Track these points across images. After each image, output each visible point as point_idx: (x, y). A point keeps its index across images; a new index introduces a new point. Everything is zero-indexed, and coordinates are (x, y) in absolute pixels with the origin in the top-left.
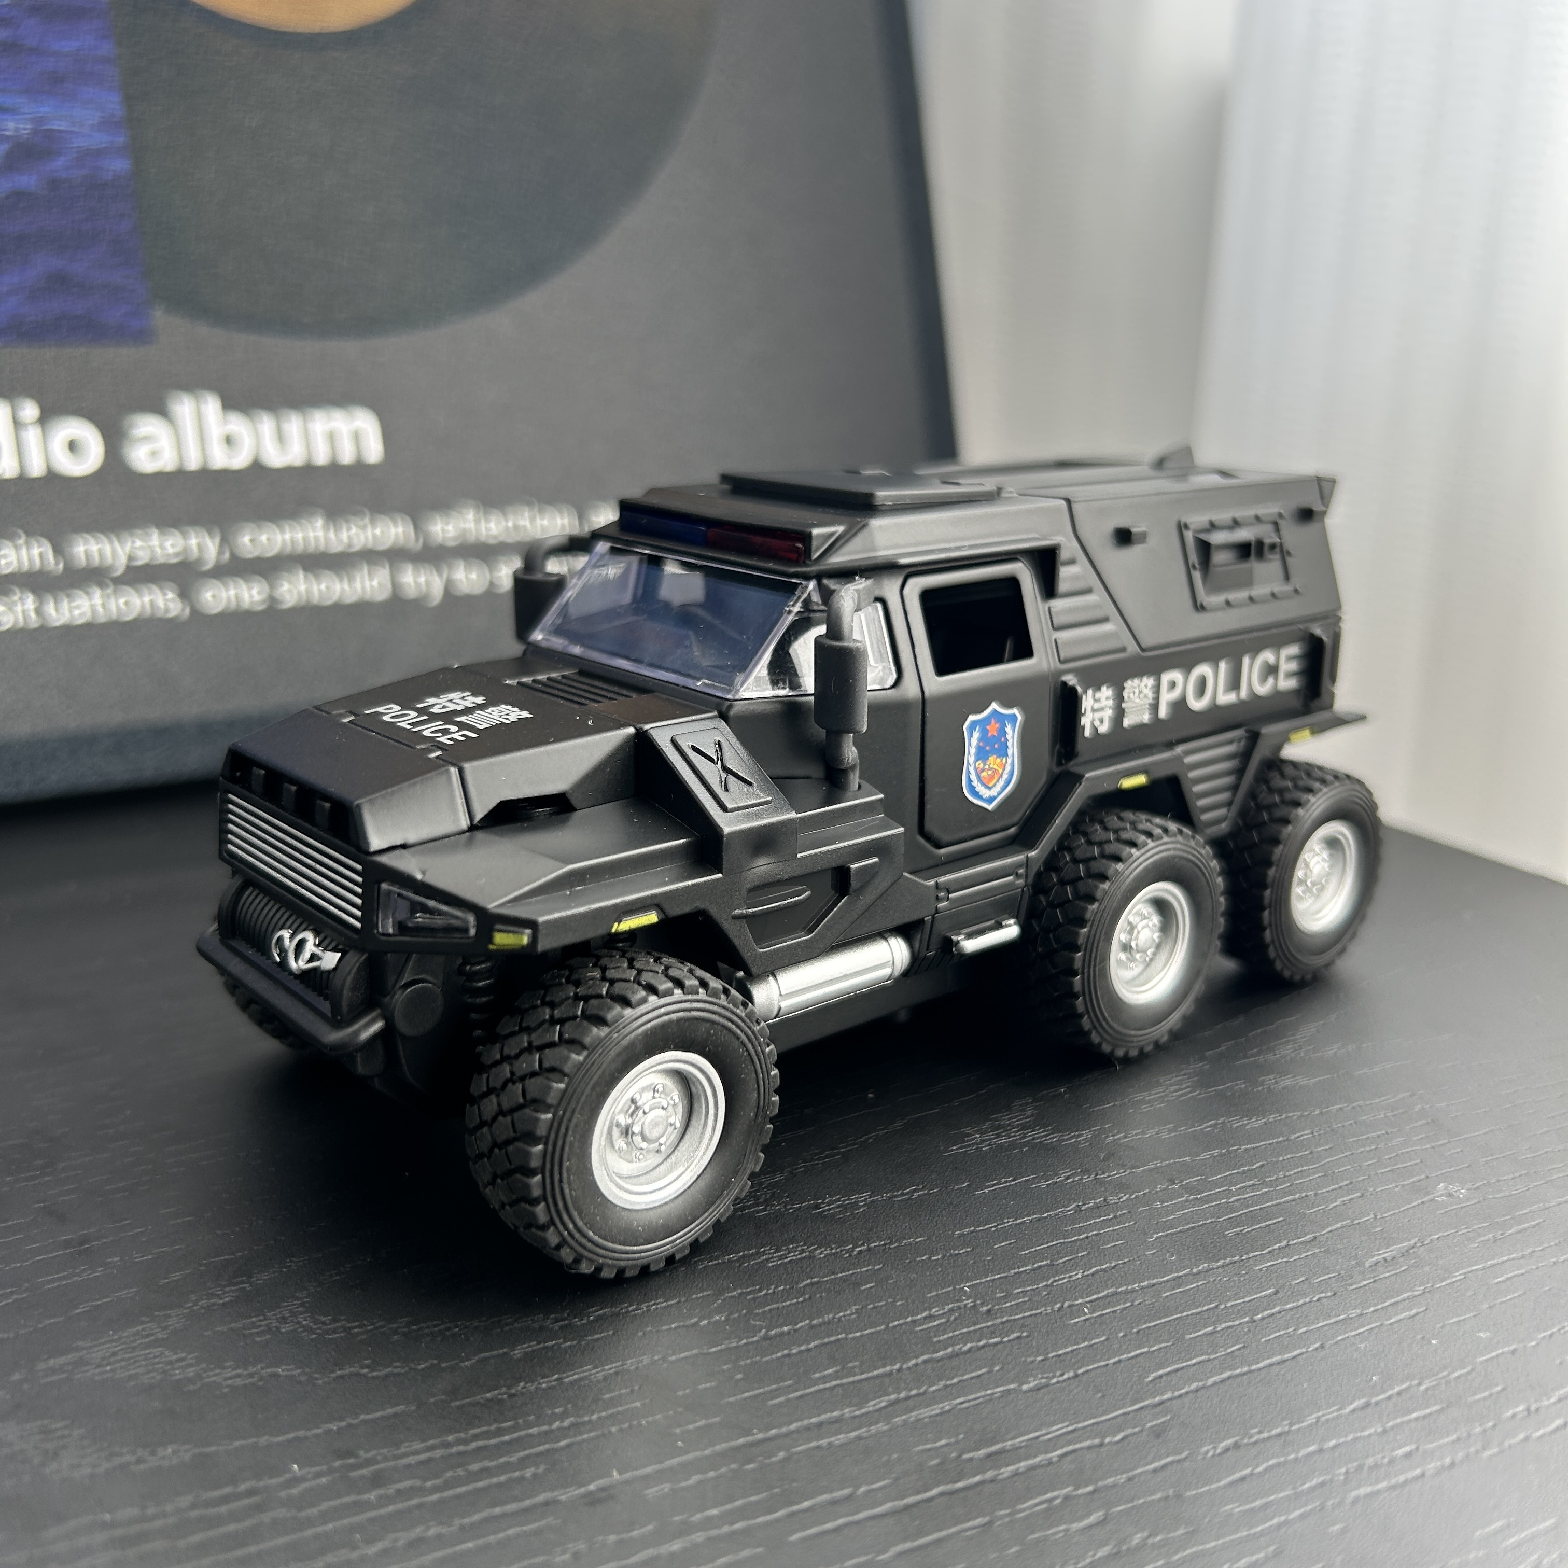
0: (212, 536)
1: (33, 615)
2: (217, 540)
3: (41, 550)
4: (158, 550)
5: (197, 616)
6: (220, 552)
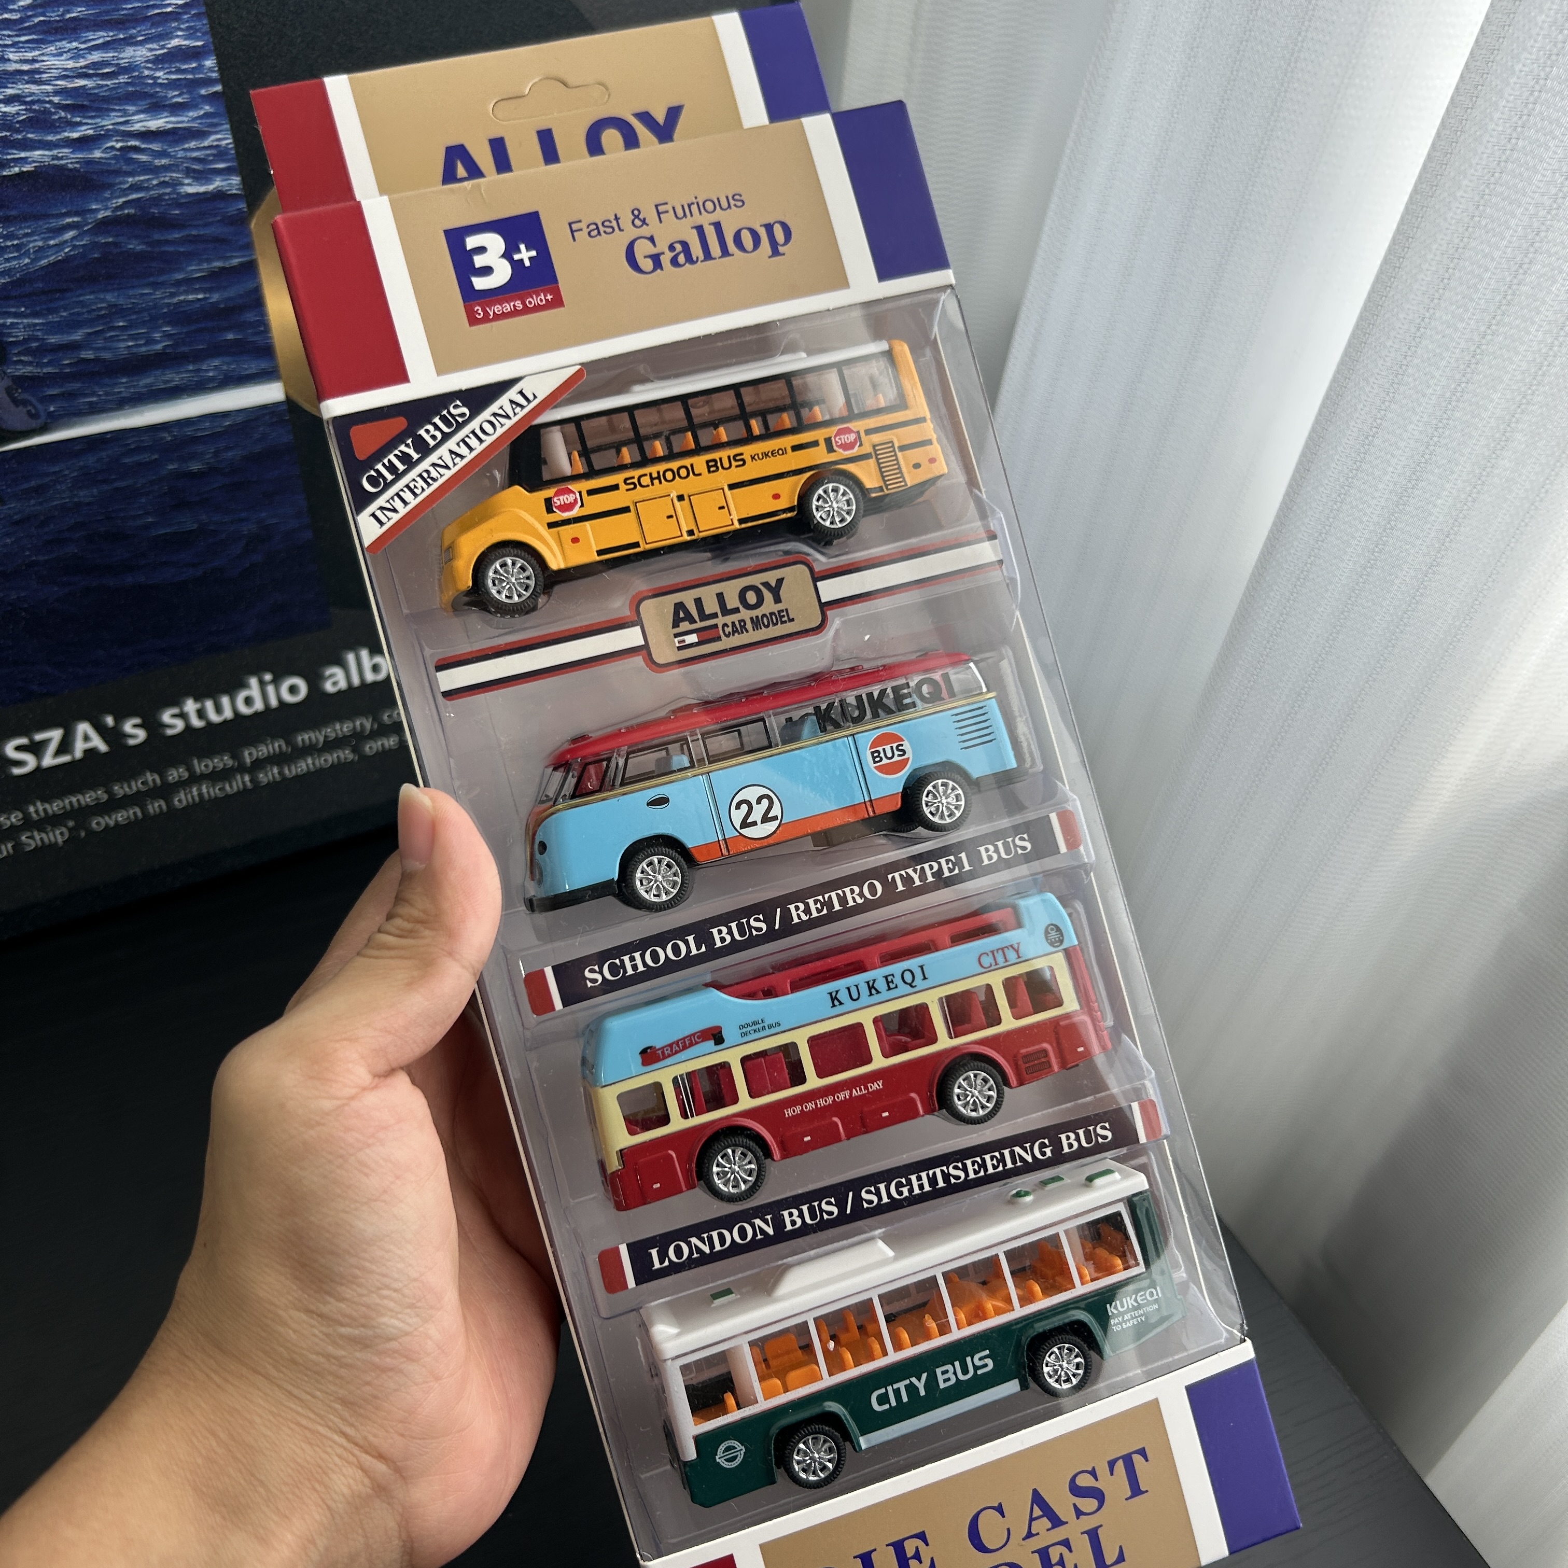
0: (367, 719)
2: (370, 720)
3: (279, 743)
4: (339, 732)
5: (363, 757)
6: (372, 726)
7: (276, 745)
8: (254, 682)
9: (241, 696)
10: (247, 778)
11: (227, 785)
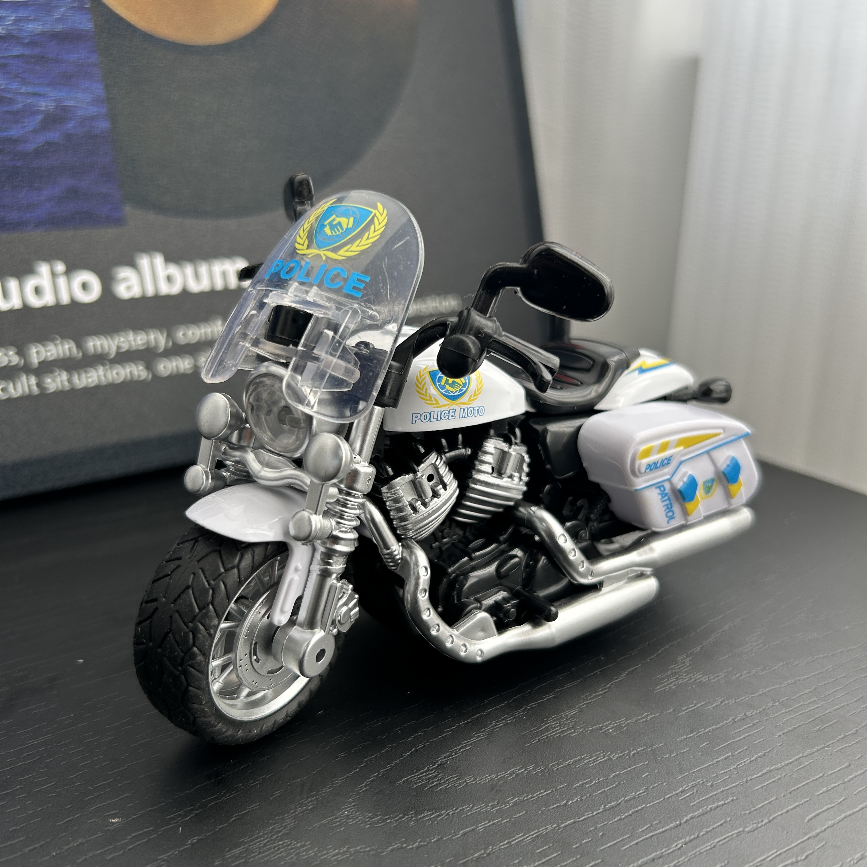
0: (162, 334)
1: (66, 384)
2: (165, 335)
3: (70, 345)
4: (133, 343)
5: (156, 378)
6: (167, 342)
7: (67, 347)
8: (44, 269)
9: (31, 283)
10: (33, 381)
11: (11, 386)
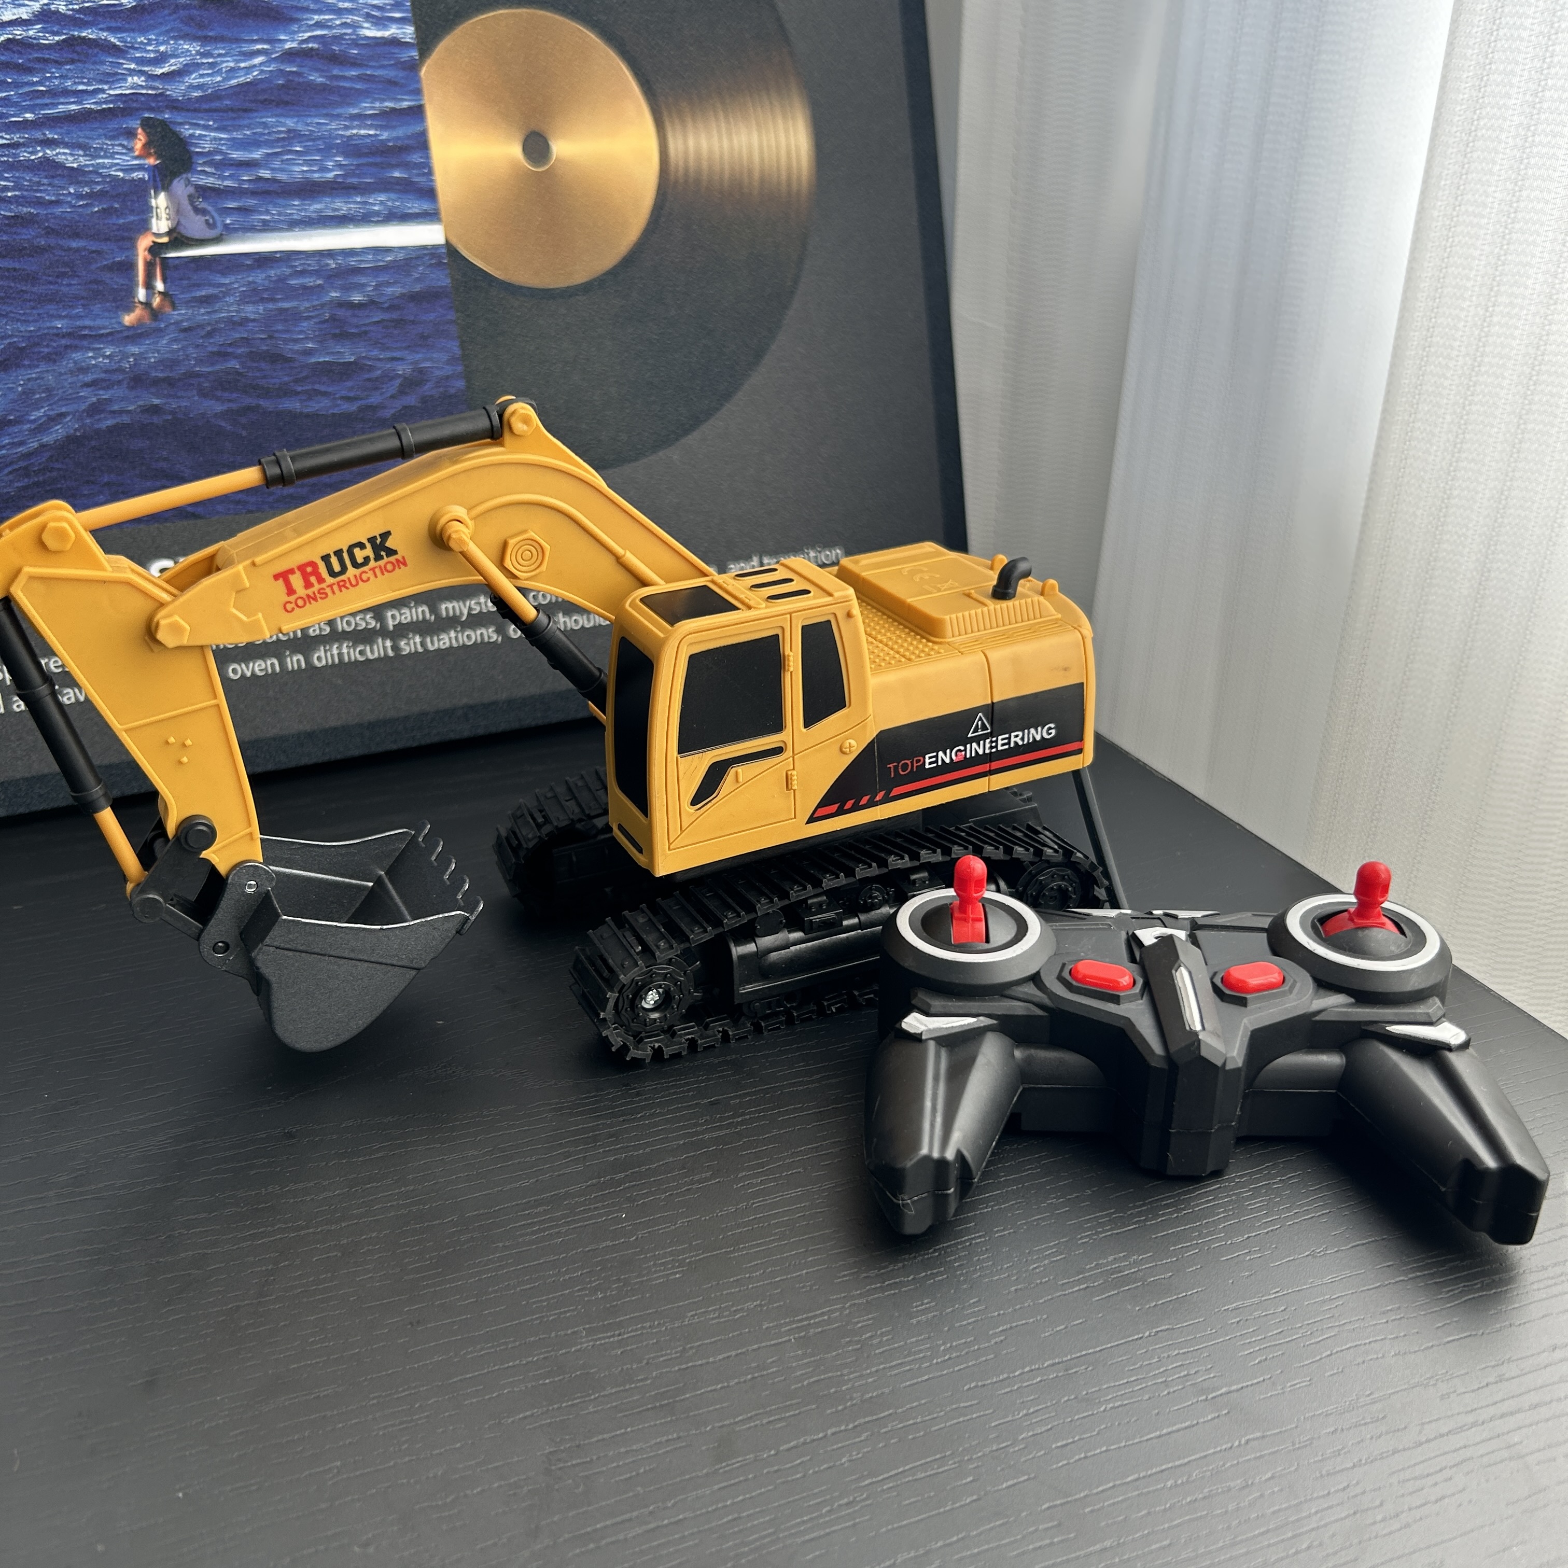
1: (419, 646)
4: (484, 606)
7: (421, 612)
10: (388, 643)
11: (368, 648)
